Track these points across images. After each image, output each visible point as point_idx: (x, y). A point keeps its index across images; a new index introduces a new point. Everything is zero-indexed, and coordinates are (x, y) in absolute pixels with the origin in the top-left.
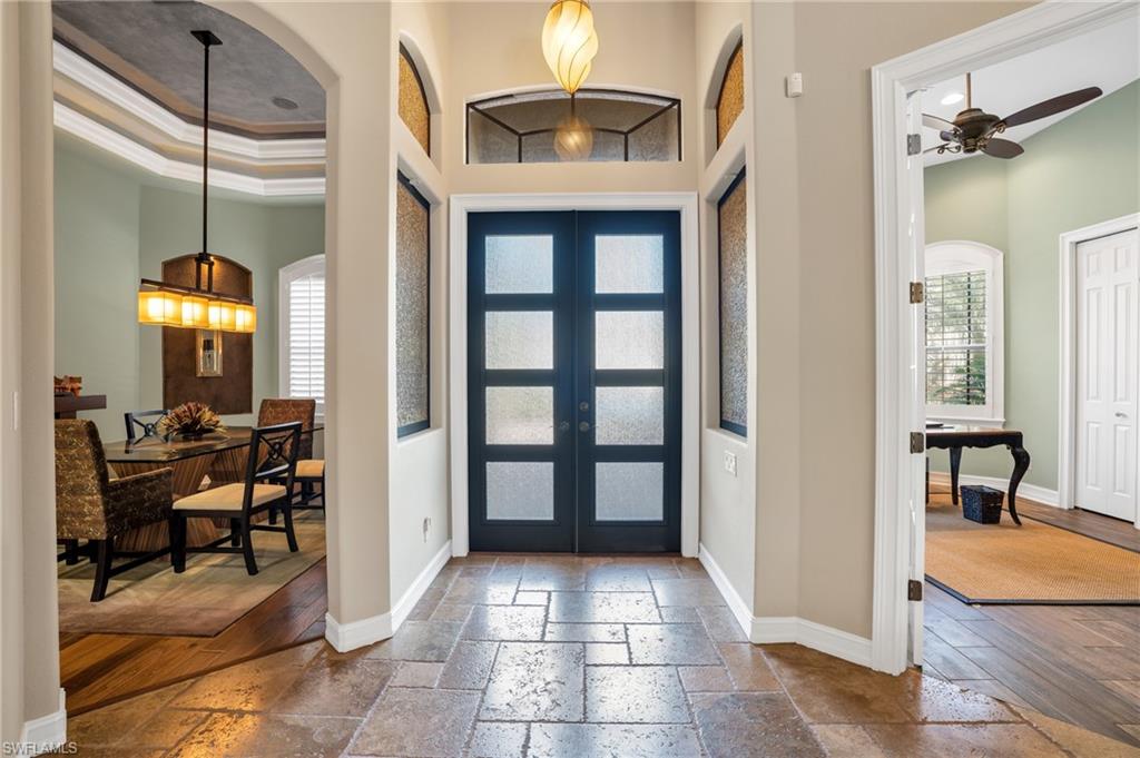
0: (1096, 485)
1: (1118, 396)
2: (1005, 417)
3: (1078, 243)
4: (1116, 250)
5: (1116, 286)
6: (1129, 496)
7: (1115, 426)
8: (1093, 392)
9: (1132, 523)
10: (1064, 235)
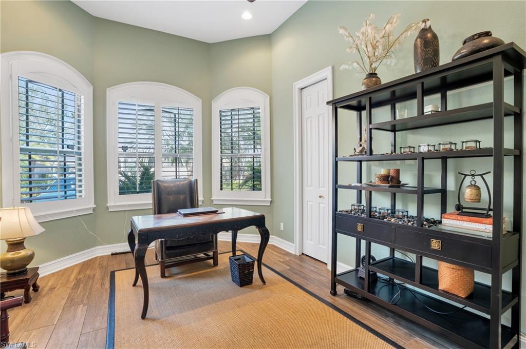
0: (311, 240)
1: (320, 185)
2: (271, 198)
3: (302, 89)
4: (318, 92)
5: (319, 115)
6: (325, 247)
7: (319, 203)
8: (309, 184)
9: (326, 264)
10: (296, 83)
